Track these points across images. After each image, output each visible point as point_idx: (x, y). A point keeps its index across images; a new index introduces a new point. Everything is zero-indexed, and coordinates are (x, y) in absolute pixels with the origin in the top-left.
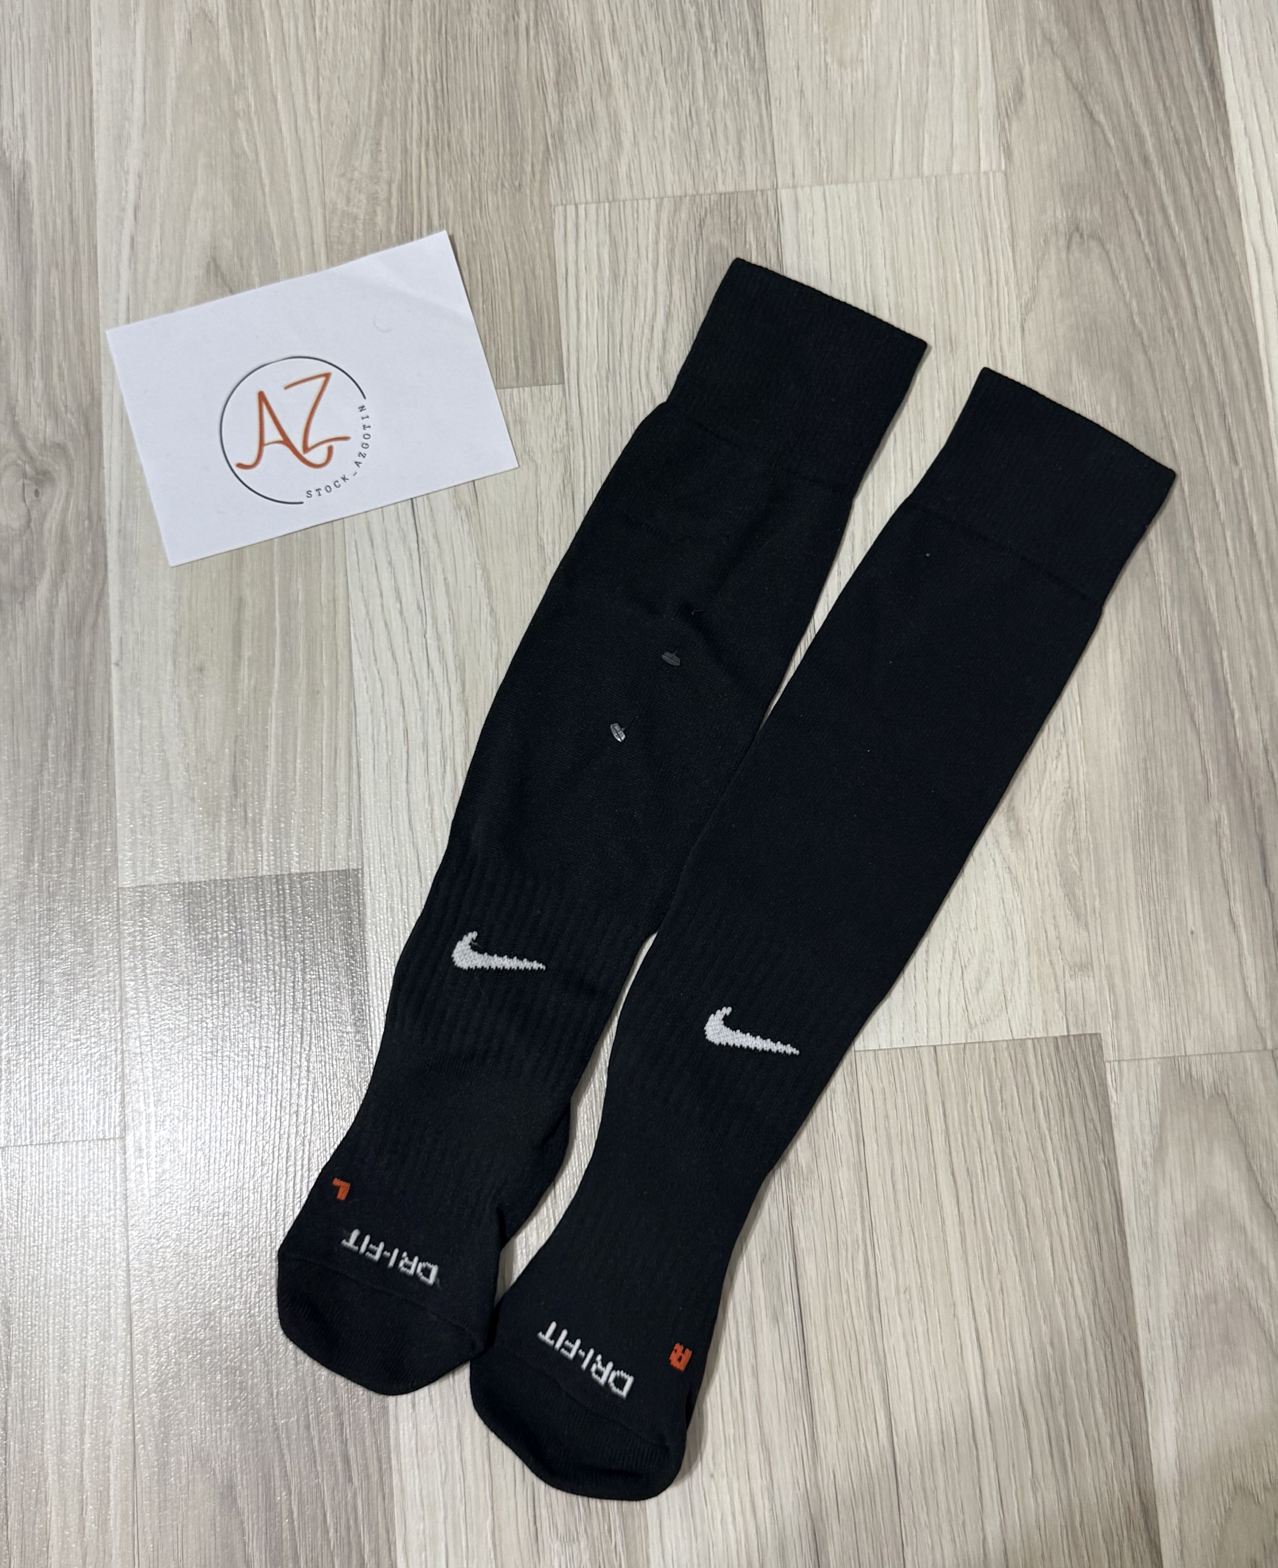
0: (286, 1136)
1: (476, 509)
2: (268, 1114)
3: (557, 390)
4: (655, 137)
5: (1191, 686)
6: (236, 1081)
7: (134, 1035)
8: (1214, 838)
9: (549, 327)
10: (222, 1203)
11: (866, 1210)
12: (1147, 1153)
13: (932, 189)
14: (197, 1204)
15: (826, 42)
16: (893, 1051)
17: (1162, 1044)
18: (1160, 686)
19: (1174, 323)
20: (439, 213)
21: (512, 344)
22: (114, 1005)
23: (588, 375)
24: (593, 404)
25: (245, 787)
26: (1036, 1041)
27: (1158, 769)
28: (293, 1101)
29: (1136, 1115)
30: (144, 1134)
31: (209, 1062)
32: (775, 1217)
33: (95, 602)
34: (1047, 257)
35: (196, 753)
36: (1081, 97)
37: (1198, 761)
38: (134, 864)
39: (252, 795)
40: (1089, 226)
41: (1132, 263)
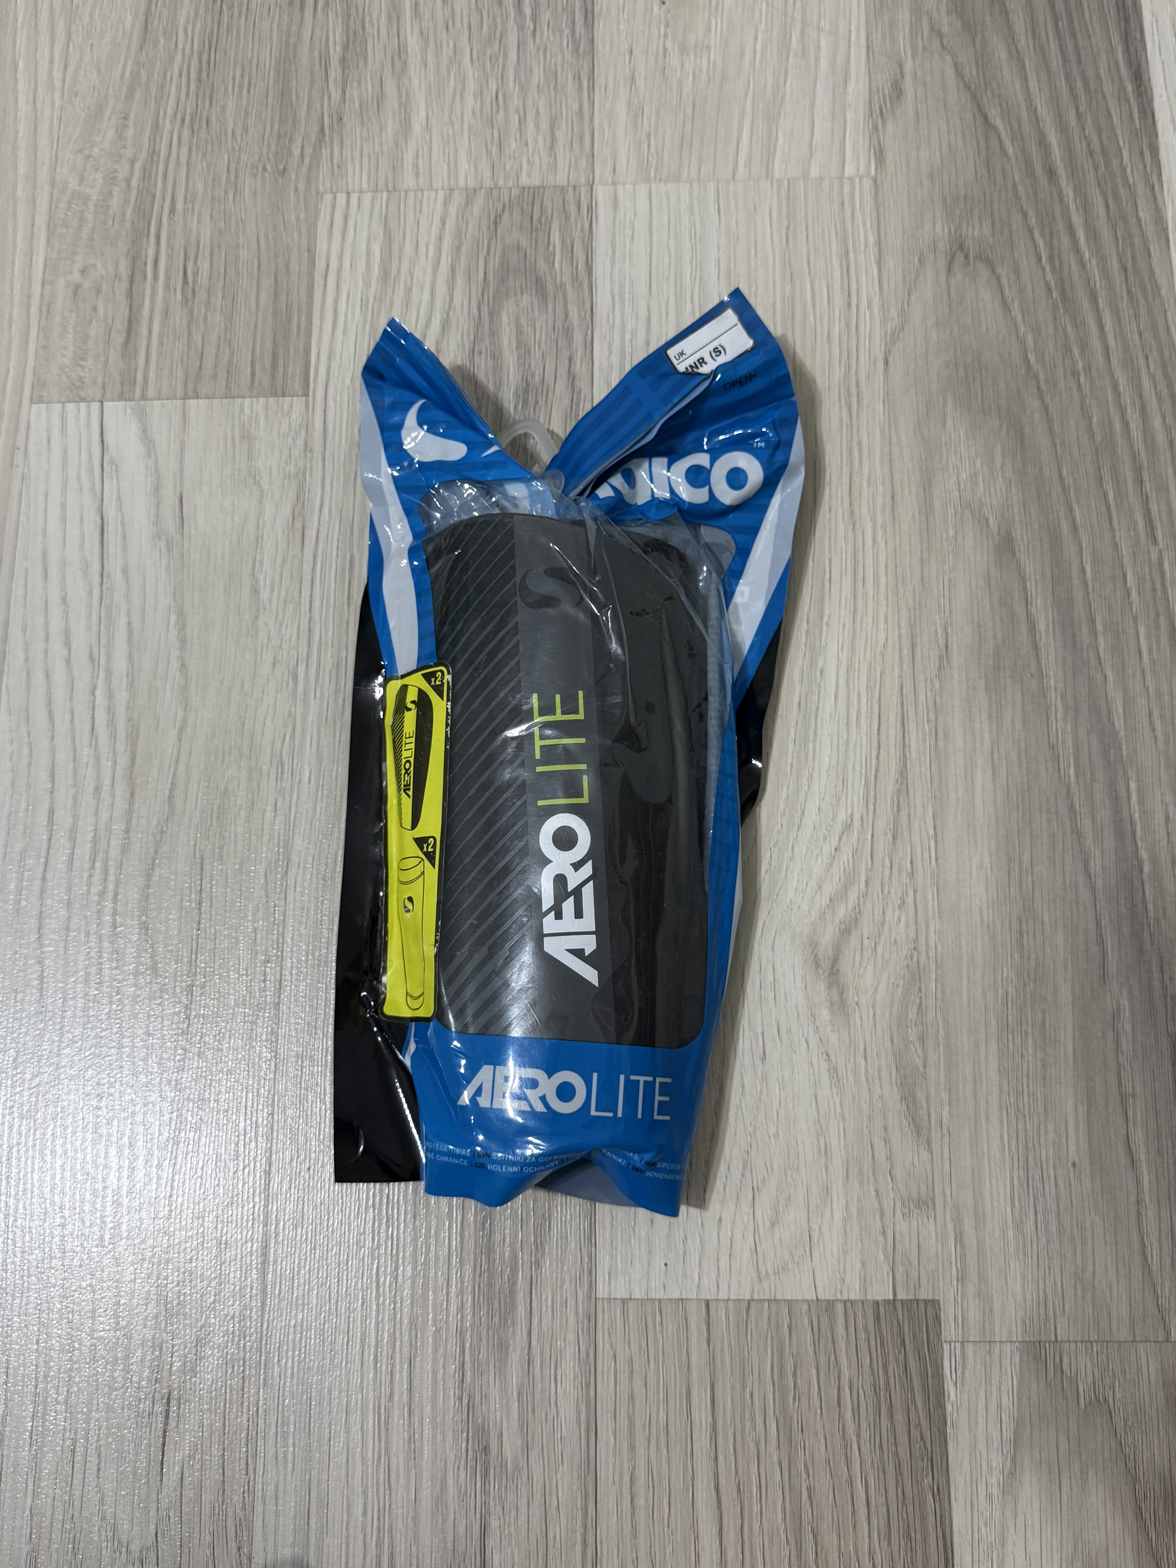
1: (180, 540)
3: (298, 403)
4: (451, 122)
5: (1087, 824)
8: (1110, 1035)
9: (299, 329)
12: (994, 1479)
13: (784, 194)
15: (667, 25)
18: (1044, 821)
19: (1080, 365)
21: (251, 346)
23: (339, 386)
24: (341, 422)
26: (849, 1305)
27: (1037, 934)
29: (982, 1423)
32: (461, 1531)
34: (921, 279)
36: (974, 97)
37: (1092, 927)
40: (977, 246)
41: (1030, 291)
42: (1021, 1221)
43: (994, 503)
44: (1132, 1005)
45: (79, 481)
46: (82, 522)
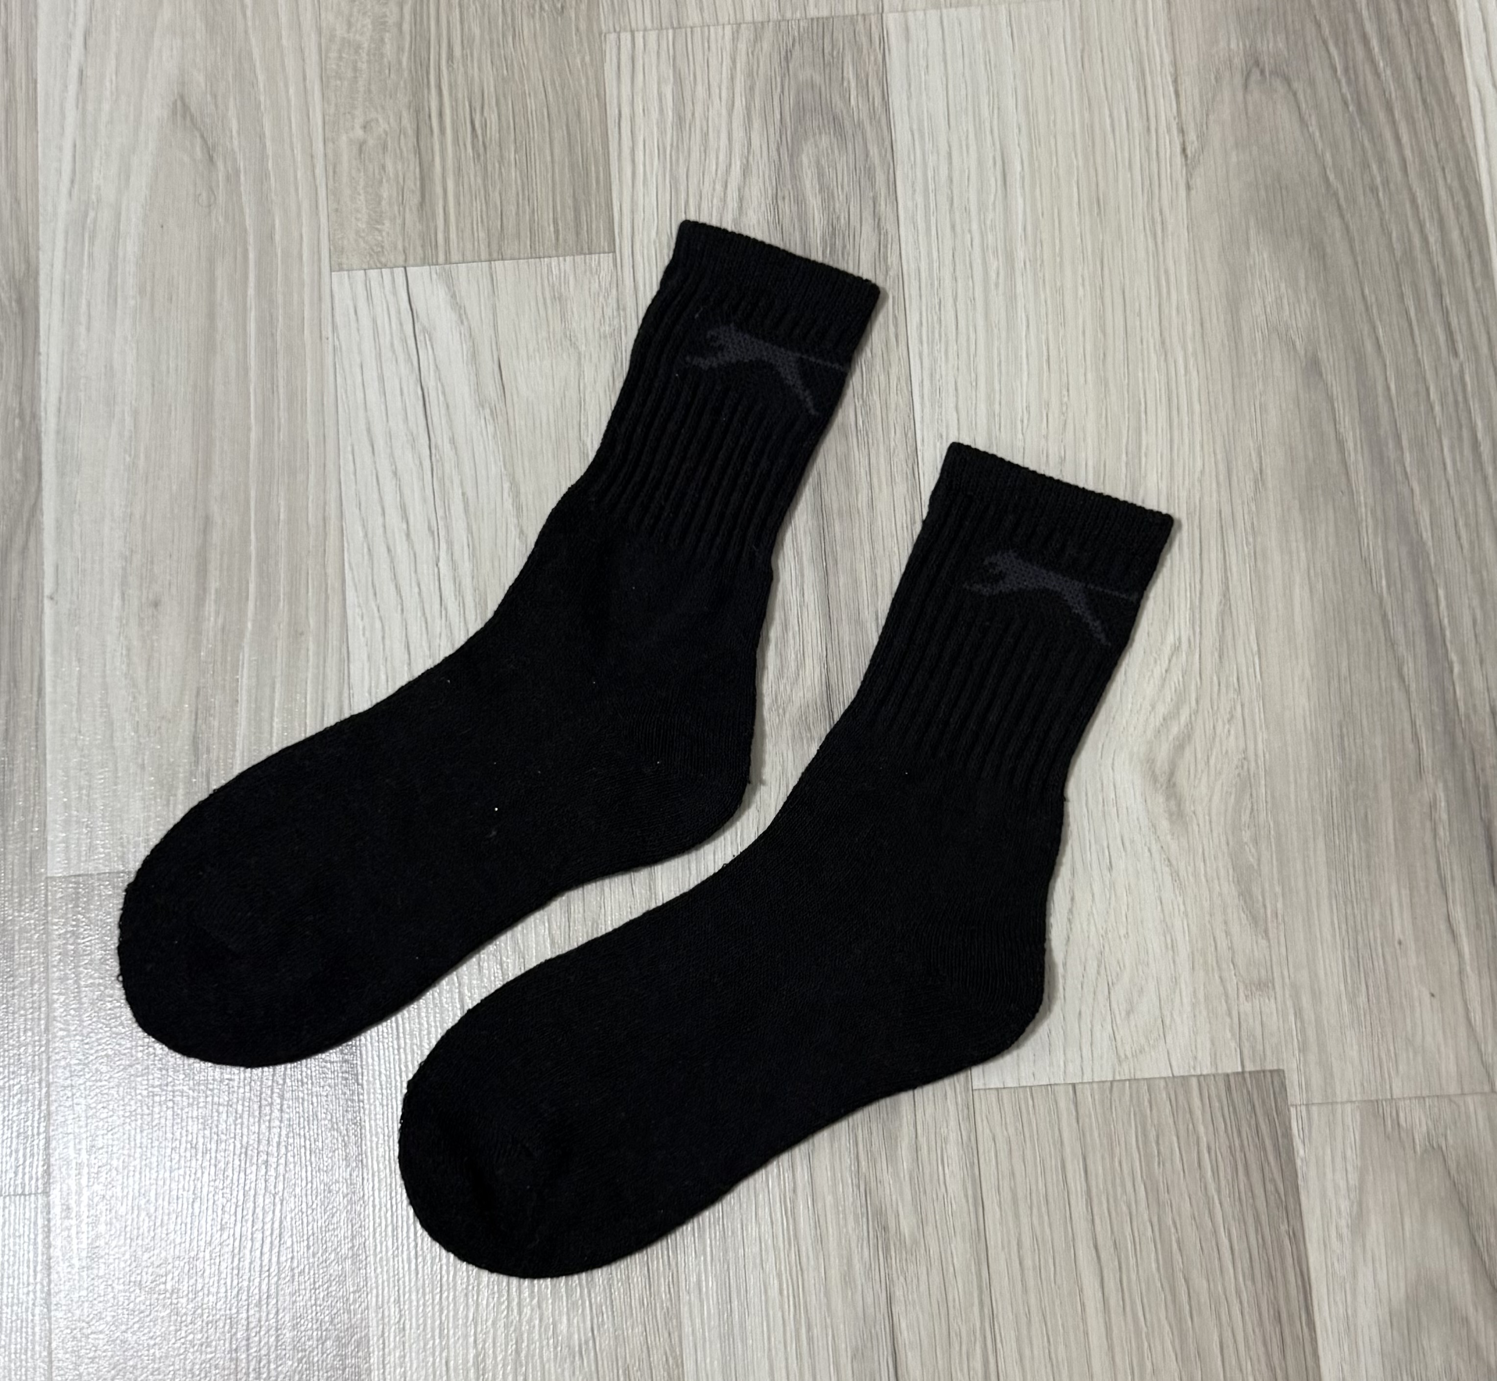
0: (252, 1192)
1: (503, 408)
2: (230, 1165)
3: (606, 260)
5: (1399, 632)
6: (190, 1122)
7: (63, 1063)
8: (1428, 824)
9: (598, 182)
10: (170, 1277)
11: (986, 1293)
12: (1343, 1223)
13: (1076, 14)
14: (139, 1278)
16: (1021, 1090)
17: (1362, 1085)
18: (1360, 631)
19: (1378, 180)
20: (462, 42)
21: (551, 203)
22: (39, 1025)
23: (646, 242)
25: (208, 751)
26: (1202, 1079)
27: (1358, 735)
28: (261, 1148)
29: (1329, 1175)
30: (74, 1188)
31: (157, 1099)
32: (869, 1300)
33: (25, 520)
34: (1218, 98)
35: (148, 709)
37: (1408, 727)
38: (67, 847)
39: (217, 761)
40: (1272, 61)
41: (1326, 106)
42: (1354, 995)
43: (1300, 325)
44: (1447, 796)
45: (394, 352)
46: (402, 394)
